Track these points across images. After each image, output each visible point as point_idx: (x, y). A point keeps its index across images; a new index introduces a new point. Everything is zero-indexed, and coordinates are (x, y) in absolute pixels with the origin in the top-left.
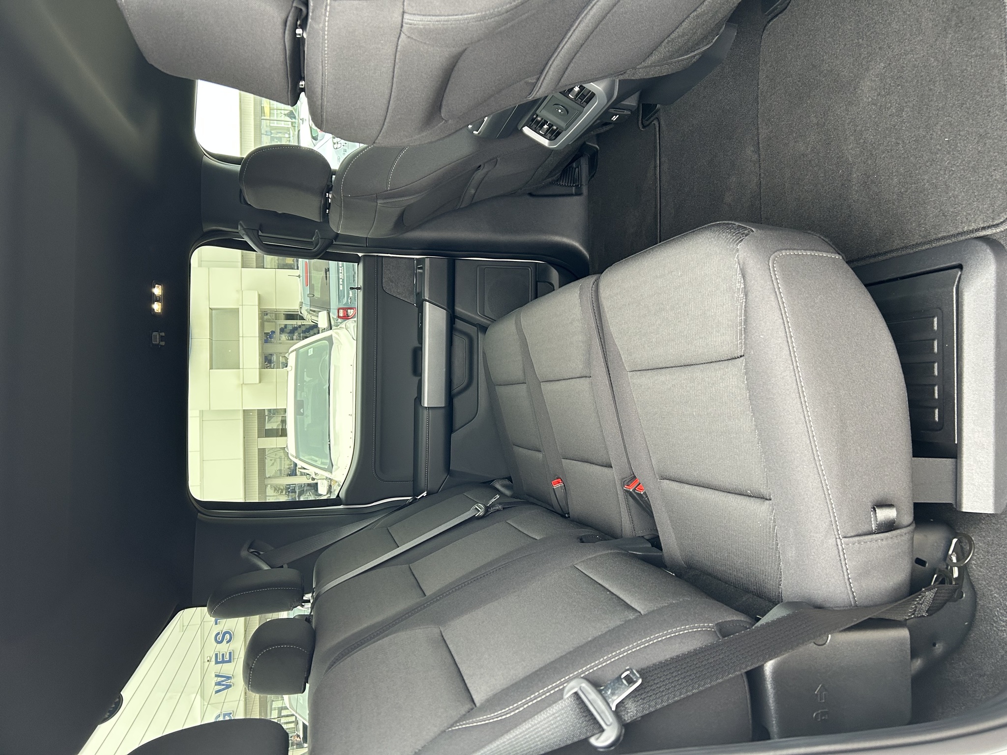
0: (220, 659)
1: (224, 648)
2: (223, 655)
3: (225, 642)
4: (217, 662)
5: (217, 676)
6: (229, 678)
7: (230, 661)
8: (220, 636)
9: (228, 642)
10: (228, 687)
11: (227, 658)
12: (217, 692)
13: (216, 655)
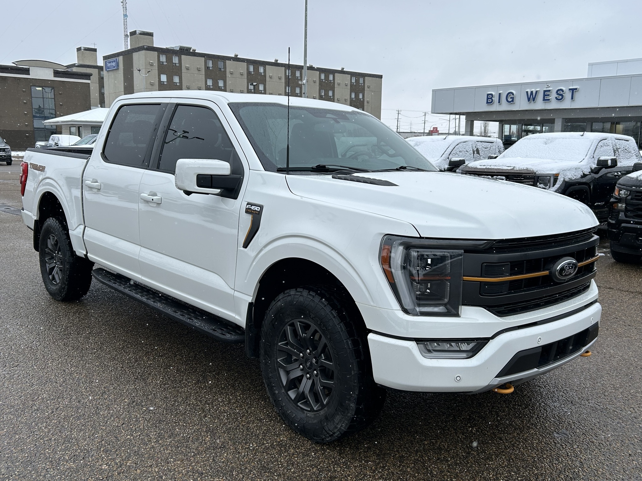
0: (546, 93)
1: (553, 95)
2: (549, 95)
3: (557, 96)
4: (545, 91)
5: (537, 92)
6: (534, 101)
7: (544, 100)
8: (562, 93)
9: (556, 98)
10: (529, 99)
11: (546, 98)
12: (527, 92)
13: (549, 91)
